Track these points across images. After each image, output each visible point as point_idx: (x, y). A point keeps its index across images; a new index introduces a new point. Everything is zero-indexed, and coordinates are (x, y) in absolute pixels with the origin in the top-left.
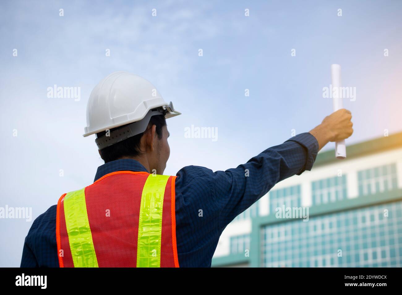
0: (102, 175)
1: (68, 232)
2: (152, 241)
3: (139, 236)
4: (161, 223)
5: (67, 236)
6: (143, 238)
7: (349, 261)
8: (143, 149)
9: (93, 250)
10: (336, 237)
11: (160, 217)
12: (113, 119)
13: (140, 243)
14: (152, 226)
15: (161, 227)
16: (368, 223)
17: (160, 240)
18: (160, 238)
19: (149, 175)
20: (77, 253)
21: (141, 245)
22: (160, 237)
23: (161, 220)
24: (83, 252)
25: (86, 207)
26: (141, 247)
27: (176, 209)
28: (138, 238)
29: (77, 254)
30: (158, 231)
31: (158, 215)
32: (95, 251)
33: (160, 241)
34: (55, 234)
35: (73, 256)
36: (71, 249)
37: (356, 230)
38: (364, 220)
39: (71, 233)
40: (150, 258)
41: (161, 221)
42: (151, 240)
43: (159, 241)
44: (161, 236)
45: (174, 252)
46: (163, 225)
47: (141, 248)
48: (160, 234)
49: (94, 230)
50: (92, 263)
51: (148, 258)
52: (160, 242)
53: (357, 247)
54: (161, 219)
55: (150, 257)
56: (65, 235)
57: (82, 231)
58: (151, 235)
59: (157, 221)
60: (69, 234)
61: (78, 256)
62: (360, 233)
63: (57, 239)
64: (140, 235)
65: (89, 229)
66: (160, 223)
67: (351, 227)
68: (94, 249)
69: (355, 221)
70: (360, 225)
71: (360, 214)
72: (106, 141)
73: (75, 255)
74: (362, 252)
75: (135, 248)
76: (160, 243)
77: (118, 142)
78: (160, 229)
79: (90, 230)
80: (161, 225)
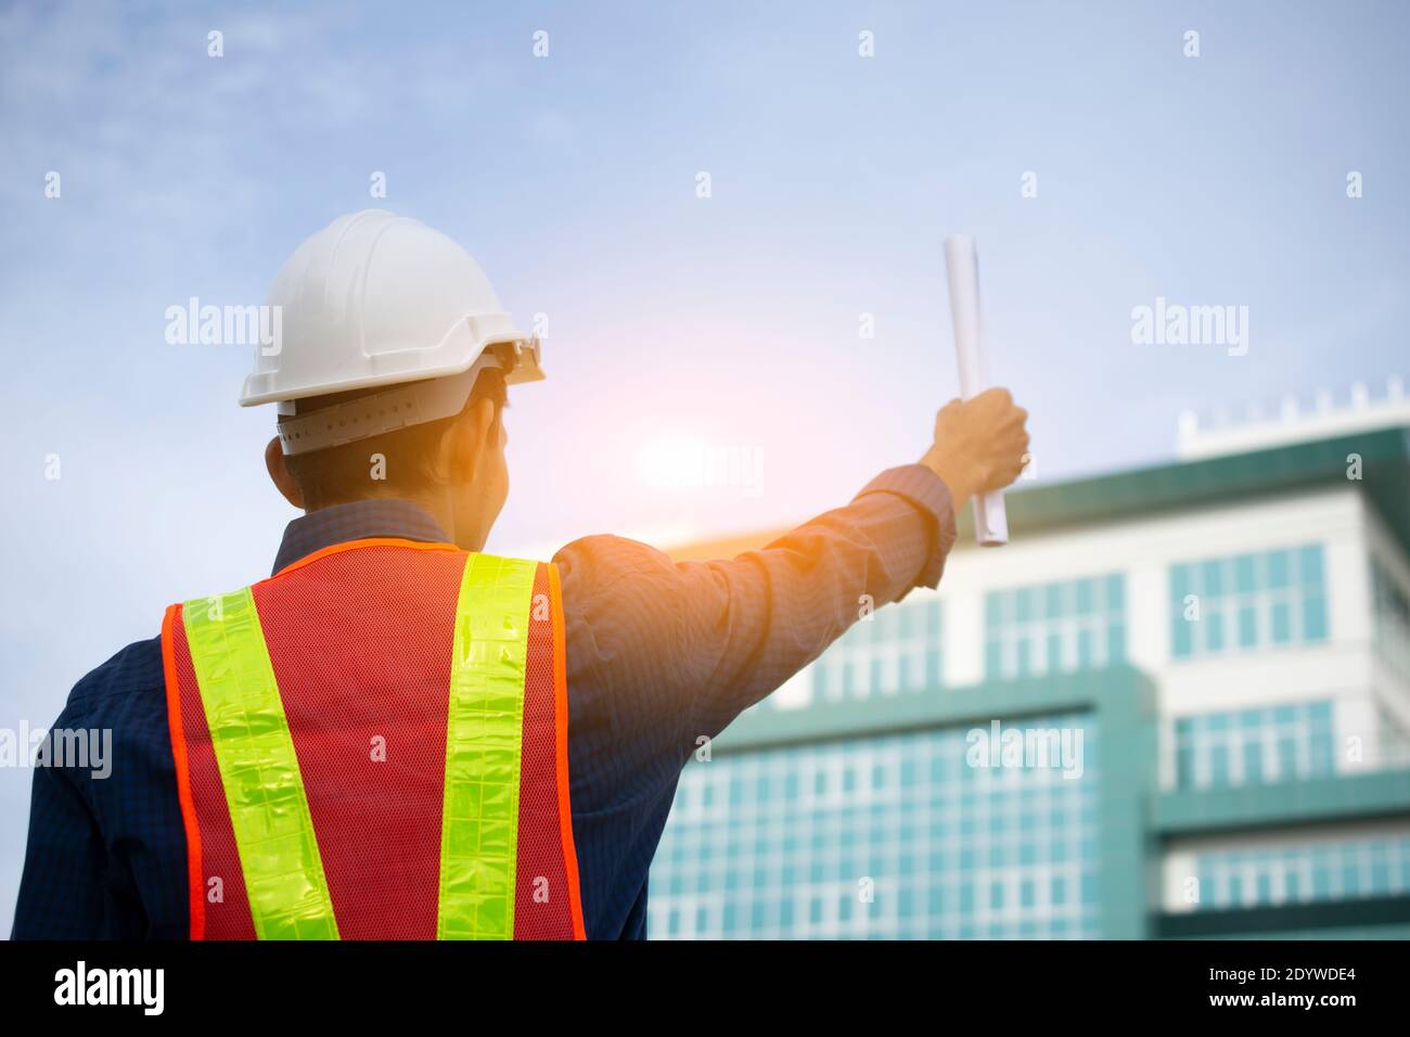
0: (305, 551)
1: (211, 728)
2: (491, 769)
3: (449, 750)
4: (521, 712)
5: (209, 741)
6: (461, 756)
7: (757, 923)
8: (442, 471)
9: (300, 789)
10: (720, 838)
11: (518, 692)
12: (372, 357)
13: (453, 771)
14: (489, 719)
15: (520, 726)
16: (835, 797)
17: (516, 765)
18: (519, 760)
19: (467, 556)
20: (247, 795)
21: (456, 778)
22: (517, 756)
23: (522, 704)
24: (265, 794)
25: (266, 651)
26: (455, 786)
27: (568, 669)
28: (448, 757)
29: (246, 800)
30: (511, 738)
31: (511, 686)
32: (303, 793)
33: (519, 769)
34: (167, 735)
35: (231, 803)
36: (225, 783)
37: (790, 818)
38: (820, 784)
39: (219, 730)
40: (484, 820)
41: (519, 707)
42: (489, 763)
43: (514, 767)
44: (520, 754)
45: (561, 805)
46: (528, 720)
47: (457, 790)
48: (516, 746)
49: (299, 724)
50: (299, 827)
51: (477, 823)
52: (516, 772)
53: (788, 876)
54: (520, 700)
55: (483, 817)
56: (200, 735)
57: (255, 726)
58: (487, 749)
59: (508, 703)
60: (213, 735)
61: (247, 805)
62: (805, 830)
63: (174, 751)
64: (454, 746)
65: (282, 720)
66: (518, 714)
67: (778, 807)
68: (302, 786)
69: (792, 786)
70: (808, 801)
71: (808, 764)
72: (330, 427)
73: (238, 803)
74: (803, 893)
75: (436, 790)
76: (518, 776)
77: (370, 436)
78: (517, 730)
79: (285, 722)
80: (521, 718)
